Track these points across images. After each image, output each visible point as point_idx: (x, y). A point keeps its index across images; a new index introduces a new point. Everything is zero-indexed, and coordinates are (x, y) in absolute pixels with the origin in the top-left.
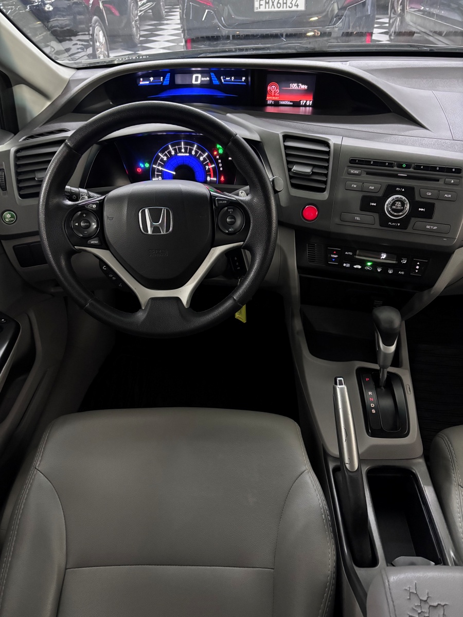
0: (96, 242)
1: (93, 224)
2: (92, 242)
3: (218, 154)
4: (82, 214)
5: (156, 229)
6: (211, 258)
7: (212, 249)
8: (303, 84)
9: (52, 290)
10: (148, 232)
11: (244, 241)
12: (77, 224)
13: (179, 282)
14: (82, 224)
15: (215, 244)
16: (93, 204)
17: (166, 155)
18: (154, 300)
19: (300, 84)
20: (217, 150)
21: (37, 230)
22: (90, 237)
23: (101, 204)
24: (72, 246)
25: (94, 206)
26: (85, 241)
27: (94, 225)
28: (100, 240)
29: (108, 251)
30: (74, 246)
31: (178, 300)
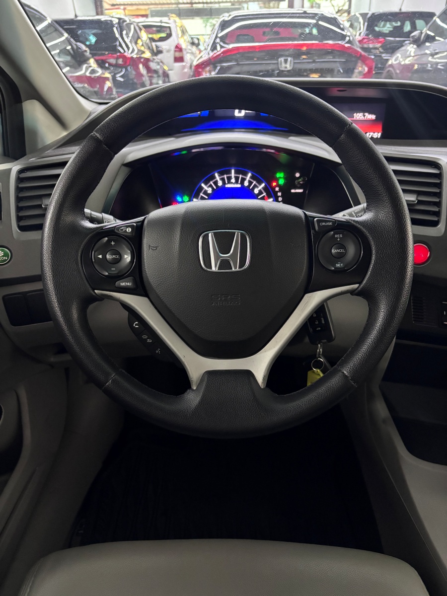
0: (128, 284)
1: (126, 256)
2: (123, 284)
3: (278, 185)
4: (109, 241)
5: (225, 264)
6: (303, 310)
7: (307, 295)
8: (370, 113)
9: (53, 359)
10: (211, 268)
11: (360, 283)
12: (100, 256)
13: (252, 347)
14: (108, 257)
15: (310, 288)
16: (127, 227)
17: (211, 186)
18: (211, 374)
19: (366, 114)
20: (277, 180)
21: (38, 272)
22: (120, 276)
23: (139, 230)
24: (90, 289)
25: (129, 230)
26: (111, 282)
27: (127, 258)
28: (135, 282)
29: (146, 299)
30: (94, 290)
31: (249, 374)
